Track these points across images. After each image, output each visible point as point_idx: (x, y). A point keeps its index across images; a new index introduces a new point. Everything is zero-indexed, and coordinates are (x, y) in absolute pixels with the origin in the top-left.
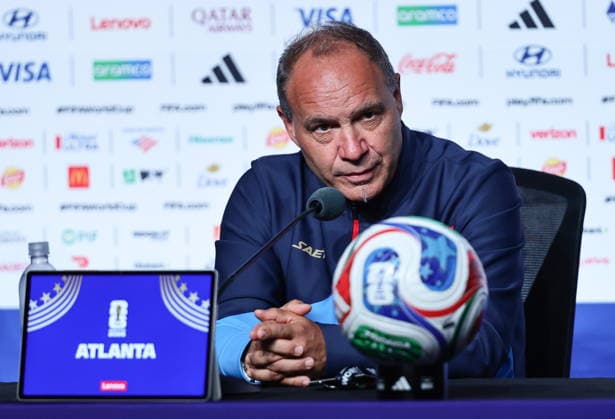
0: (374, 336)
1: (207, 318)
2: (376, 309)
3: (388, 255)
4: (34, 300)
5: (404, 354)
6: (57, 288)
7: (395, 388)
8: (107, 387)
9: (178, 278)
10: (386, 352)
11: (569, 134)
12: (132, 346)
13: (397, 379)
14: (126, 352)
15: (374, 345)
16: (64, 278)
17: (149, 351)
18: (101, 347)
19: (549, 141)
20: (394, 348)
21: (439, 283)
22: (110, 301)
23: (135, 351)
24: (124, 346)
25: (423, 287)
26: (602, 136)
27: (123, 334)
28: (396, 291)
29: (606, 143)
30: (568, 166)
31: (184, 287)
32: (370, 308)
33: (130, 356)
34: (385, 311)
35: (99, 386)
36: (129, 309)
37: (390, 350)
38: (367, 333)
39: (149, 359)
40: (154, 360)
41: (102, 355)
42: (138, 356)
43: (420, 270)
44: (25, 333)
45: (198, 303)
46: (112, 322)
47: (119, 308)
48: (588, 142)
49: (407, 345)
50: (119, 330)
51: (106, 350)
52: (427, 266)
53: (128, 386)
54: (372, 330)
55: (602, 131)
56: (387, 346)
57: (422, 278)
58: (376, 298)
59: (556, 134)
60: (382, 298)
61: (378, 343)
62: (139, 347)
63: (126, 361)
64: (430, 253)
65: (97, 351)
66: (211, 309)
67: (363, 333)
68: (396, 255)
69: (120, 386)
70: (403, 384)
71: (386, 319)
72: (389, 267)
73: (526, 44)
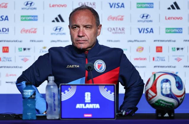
0: (163, 102)
1: (114, 97)
2: (165, 95)
3: (167, 81)
4: (63, 92)
5: (169, 107)
6: (69, 89)
7: (164, 116)
8: (86, 116)
9: (104, 86)
10: (165, 106)
12: (93, 105)
13: (165, 114)
14: (91, 106)
15: (162, 105)
16: (71, 86)
17: (97, 106)
18: (83, 105)
20: (167, 105)
21: (180, 88)
22: (85, 92)
23: (93, 106)
24: (90, 105)
25: (177, 89)
27: (90, 102)
28: (171, 90)
31: (106, 89)
32: (163, 95)
33: (92, 107)
34: (167, 96)
35: (83, 115)
36: (91, 95)
37: (166, 106)
38: (161, 101)
39: (98, 108)
40: (99, 109)
41: (84, 107)
42: (94, 107)
43: (176, 85)
44: (61, 101)
45: (111, 93)
46: (86, 98)
47: (88, 95)
49: (171, 105)
50: (89, 100)
51: (85, 106)
52: (177, 84)
53: (92, 115)
54: (163, 101)
56: (166, 105)
57: (177, 87)
58: (165, 92)
60: (167, 92)
61: (163, 104)
62: (94, 105)
63: (91, 109)
64: (177, 80)
65: (82, 106)
66: (114, 95)
67: (159, 101)
68: (170, 81)
69: (90, 116)
70: (167, 115)
71: (168, 98)
72: (168, 84)
73: (56, 26)
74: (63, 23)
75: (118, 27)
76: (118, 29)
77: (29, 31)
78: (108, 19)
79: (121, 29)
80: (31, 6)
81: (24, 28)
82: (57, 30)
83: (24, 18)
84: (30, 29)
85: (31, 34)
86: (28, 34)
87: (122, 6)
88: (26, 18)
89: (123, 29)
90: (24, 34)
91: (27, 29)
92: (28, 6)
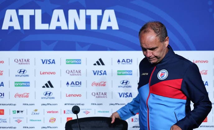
11: (56, 112)
19: (52, 114)
26: (64, 113)
29: (65, 114)
30: (56, 119)
48: (61, 114)
55: (64, 111)
59: (53, 112)
73: (46, 91)
74: (52, 88)
75: (101, 92)
76: (101, 94)
77: (22, 95)
78: (92, 85)
79: (104, 94)
80: (23, 73)
81: (18, 93)
82: (46, 95)
83: (18, 84)
84: (23, 93)
85: (23, 98)
86: (21, 98)
87: (105, 73)
88: (20, 84)
89: (105, 94)
90: (18, 98)
91: (20, 94)
92: (21, 74)
